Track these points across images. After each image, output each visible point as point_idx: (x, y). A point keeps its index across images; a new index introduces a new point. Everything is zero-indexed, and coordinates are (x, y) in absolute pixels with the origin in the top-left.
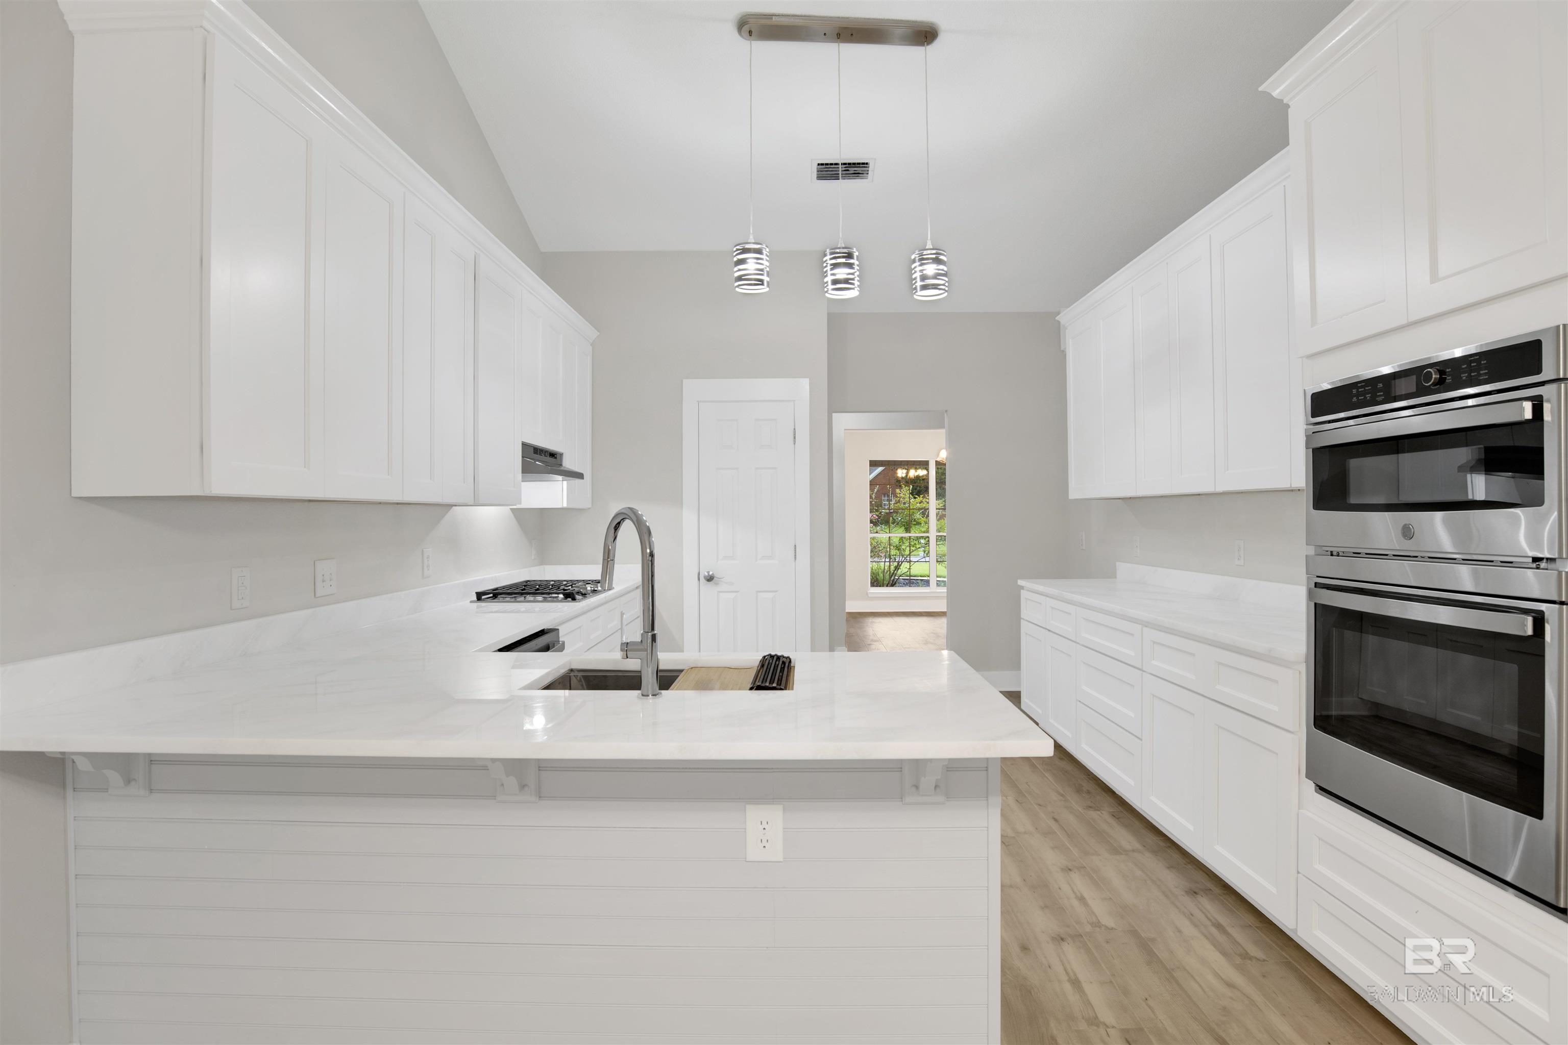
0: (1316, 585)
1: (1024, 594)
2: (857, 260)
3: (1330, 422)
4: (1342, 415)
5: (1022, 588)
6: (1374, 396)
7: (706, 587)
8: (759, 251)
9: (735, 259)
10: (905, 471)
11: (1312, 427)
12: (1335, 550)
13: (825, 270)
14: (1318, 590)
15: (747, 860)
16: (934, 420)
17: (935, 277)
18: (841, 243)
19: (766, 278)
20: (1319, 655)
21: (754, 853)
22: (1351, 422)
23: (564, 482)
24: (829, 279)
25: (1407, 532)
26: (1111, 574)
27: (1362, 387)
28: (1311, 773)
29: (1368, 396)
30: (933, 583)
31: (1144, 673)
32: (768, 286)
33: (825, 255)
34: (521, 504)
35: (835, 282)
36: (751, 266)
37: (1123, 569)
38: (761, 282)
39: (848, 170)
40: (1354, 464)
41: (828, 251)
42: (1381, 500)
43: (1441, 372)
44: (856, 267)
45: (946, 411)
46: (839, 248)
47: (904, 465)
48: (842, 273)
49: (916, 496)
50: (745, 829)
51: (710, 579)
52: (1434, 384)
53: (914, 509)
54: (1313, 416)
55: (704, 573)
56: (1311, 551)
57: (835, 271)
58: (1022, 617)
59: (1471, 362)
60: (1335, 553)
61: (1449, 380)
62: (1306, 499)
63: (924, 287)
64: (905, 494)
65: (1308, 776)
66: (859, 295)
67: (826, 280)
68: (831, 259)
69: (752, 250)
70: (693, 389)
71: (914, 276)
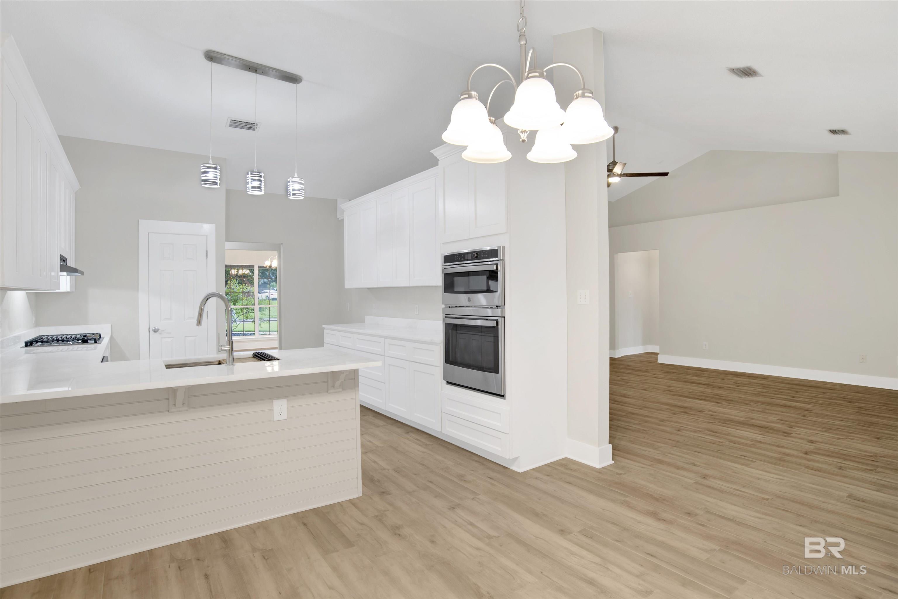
0: (445, 317)
1: (325, 331)
2: (264, 178)
3: (449, 265)
4: (452, 264)
5: (324, 328)
6: (461, 259)
7: (153, 335)
8: (215, 168)
9: (202, 170)
10: (236, 271)
11: (444, 266)
12: (450, 306)
13: (247, 181)
14: (445, 318)
15: (274, 420)
16: (276, 247)
17: (299, 190)
18: (256, 169)
19: (218, 182)
20: (446, 340)
21: (276, 417)
22: (454, 266)
23: (68, 276)
24: (250, 186)
25: (469, 300)
26: (363, 321)
27: (458, 256)
28: (444, 378)
29: (459, 258)
30: (257, 333)
31: (385, 357)
32: (219, 185)
33: (248, 174)
34: (60, 289)
35: (253, 187)
36: (211, 176)
37: (368, 318)
38: (215, 183)
39: (246, 125)
40: (456, 279)
41: (250, 173)
42: (462, 290)
43: (477, 254)
44: (263, 182)
45: (282, 244)
46: (255, 172)
47: (236, 267)
48: (256, 184)
49: (240, 285)
50: (273, 409)
51: (155, 331)
52: (476, 257)
53: (239, 292)
54: (445, 263)
55: (152, 328)
56: (443, 306)
57: (253, 182)
58: (325, 342)
59: (484, 252)
60: (450, 307)
61: (479, 257)
62: (441, 290)
63: (294, 194)
64: (233, 284)
65: (444, 379)
66: (264, 194)
67: (248, 186)
68: (251, 176)
69: (212, 168)
70: (145, 225)
71: (289, 189)
